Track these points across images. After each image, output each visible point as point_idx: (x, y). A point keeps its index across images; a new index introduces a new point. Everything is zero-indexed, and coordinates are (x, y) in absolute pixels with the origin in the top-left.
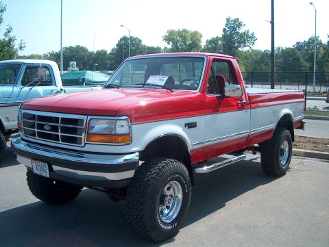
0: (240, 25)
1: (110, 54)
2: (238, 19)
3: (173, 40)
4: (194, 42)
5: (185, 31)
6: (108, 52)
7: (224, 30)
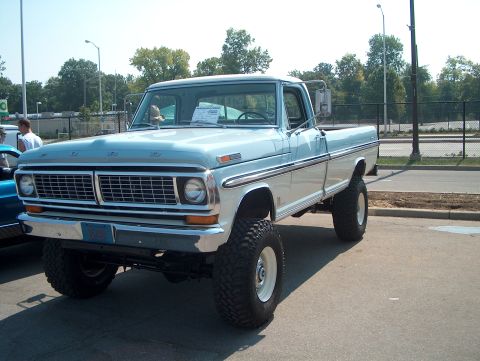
0: (247, 39)
1: (46, 87)
2: (244, 31)
3: (146, 64)
4: (177, 67)
5: (164, 50)
6: (43, 85)
7: (225, 48)
